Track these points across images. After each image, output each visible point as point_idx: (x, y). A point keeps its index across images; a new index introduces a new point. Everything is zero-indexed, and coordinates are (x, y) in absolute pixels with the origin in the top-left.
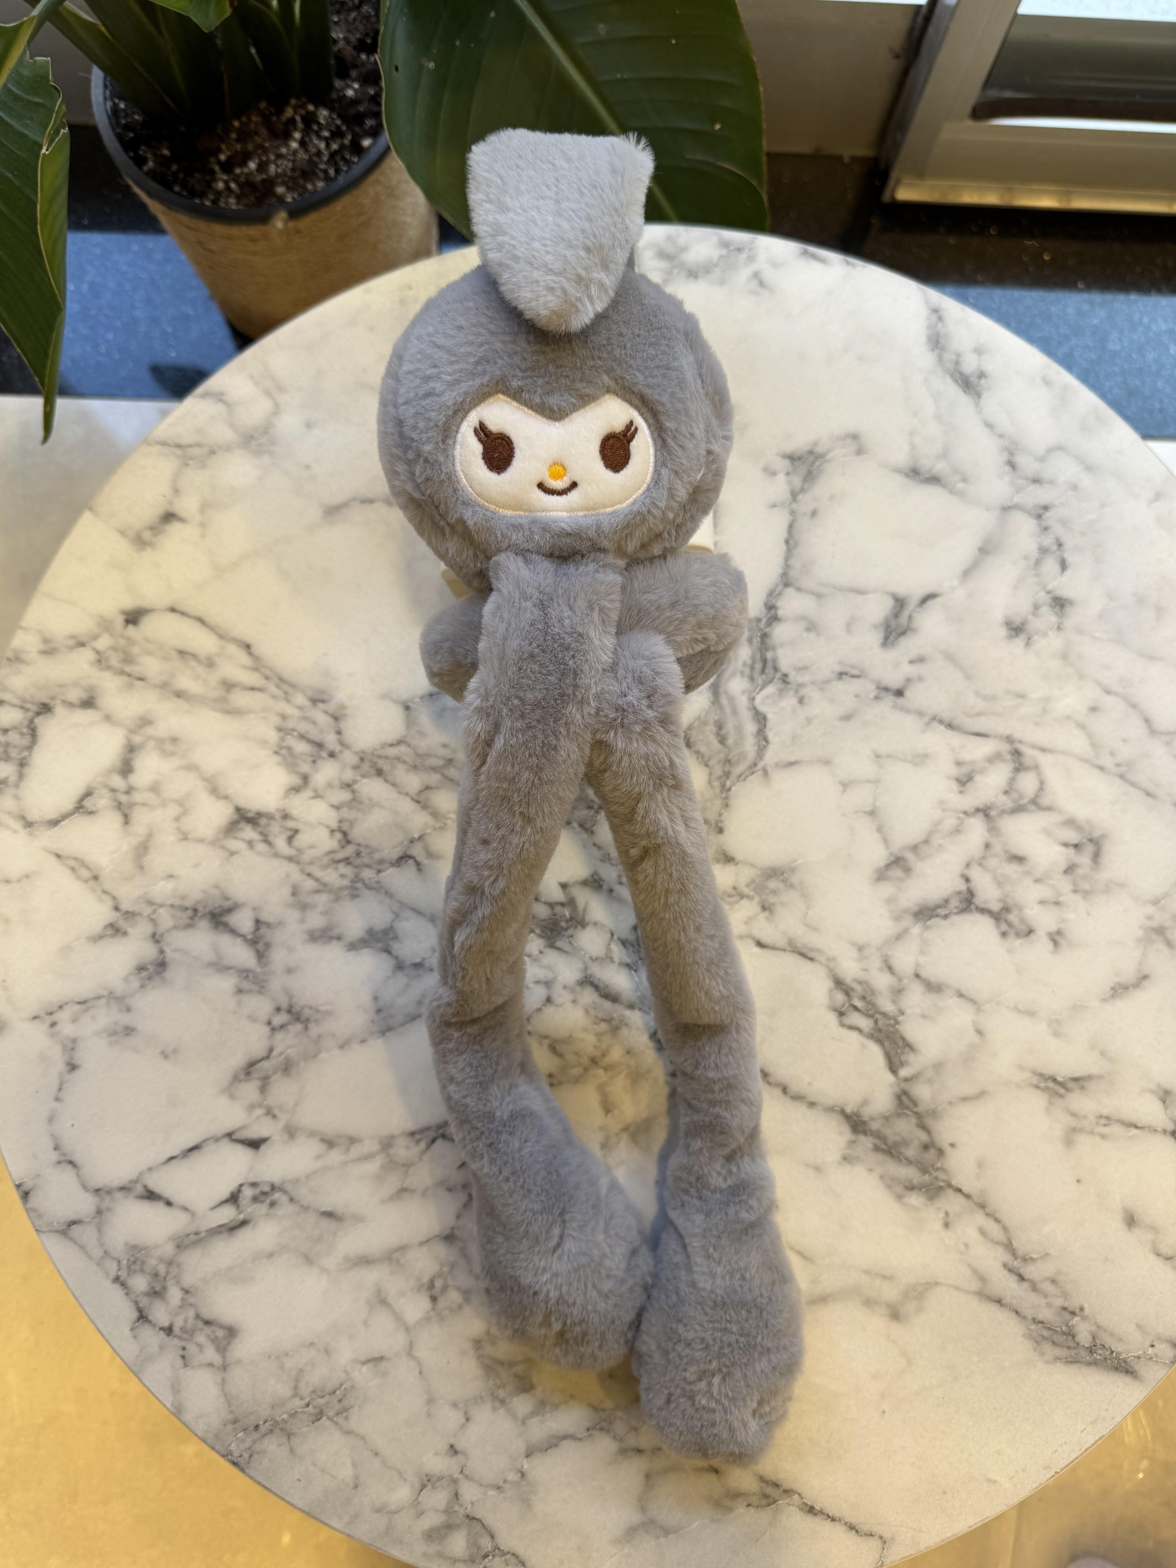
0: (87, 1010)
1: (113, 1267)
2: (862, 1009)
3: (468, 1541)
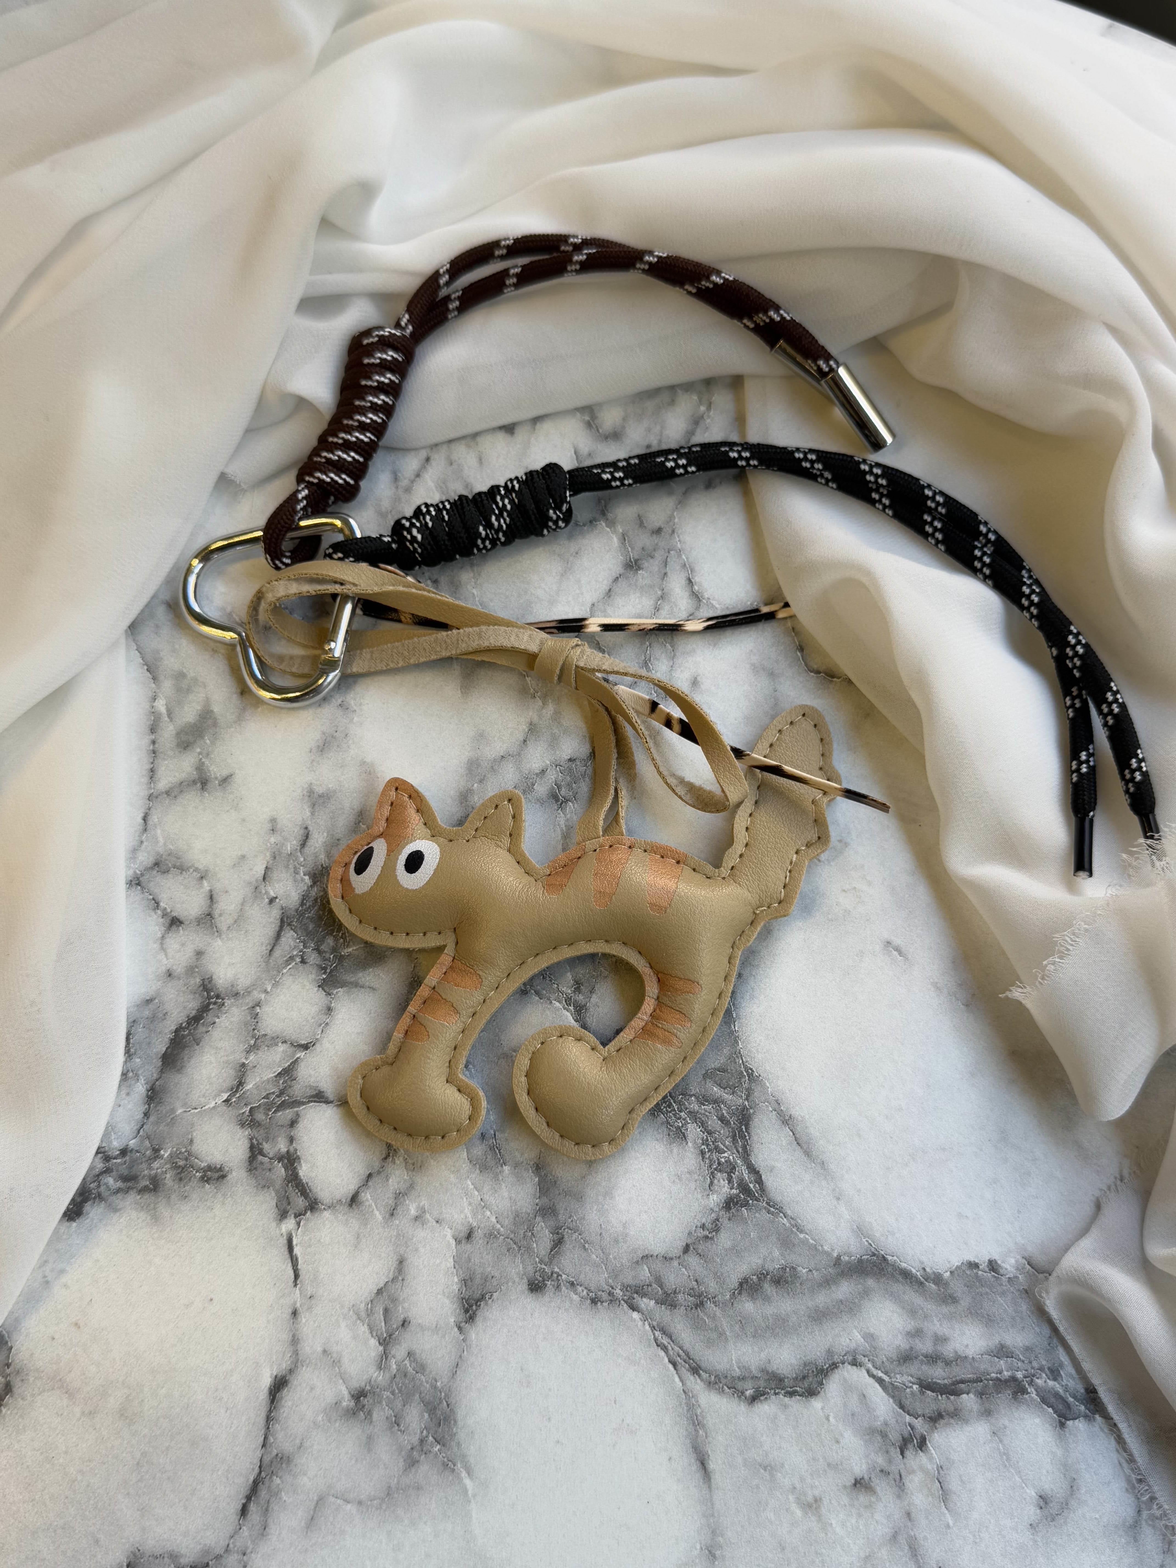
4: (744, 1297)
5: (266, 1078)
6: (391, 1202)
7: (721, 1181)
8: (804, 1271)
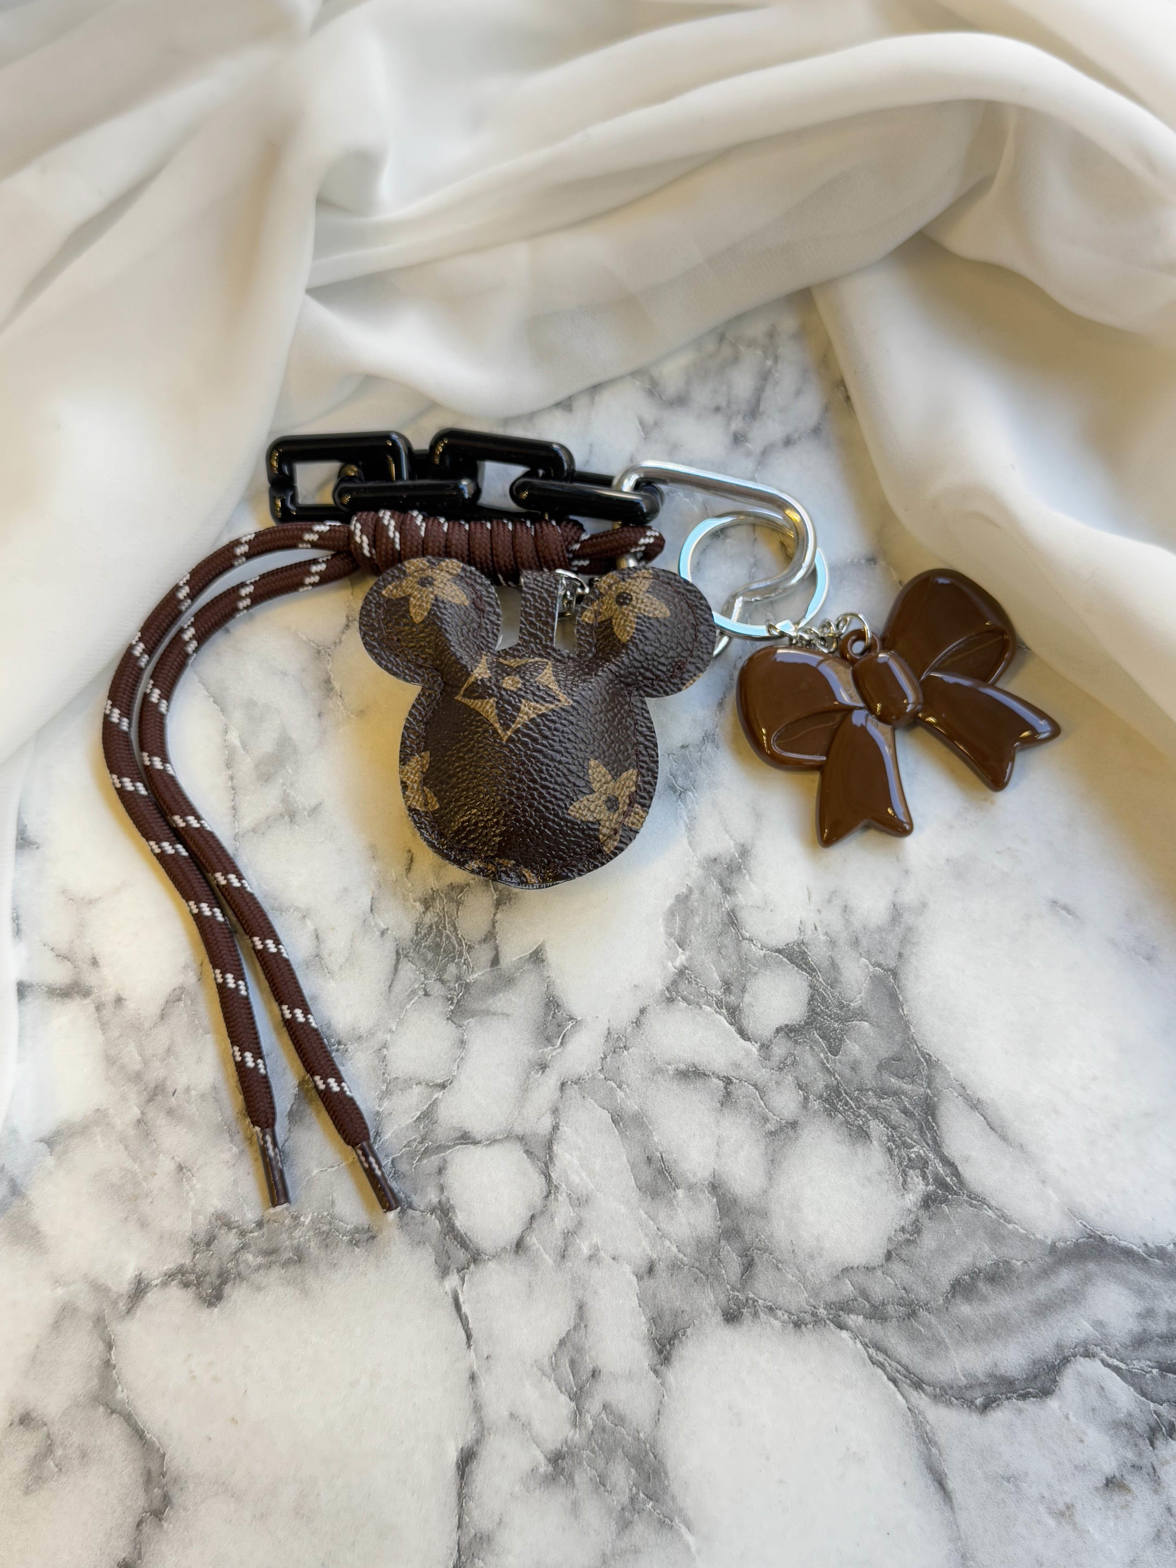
4: (959, 1300)
5: (404, 1125)
6: (560, 1243)
7: (915, 1178)
8: (1019, 1263)
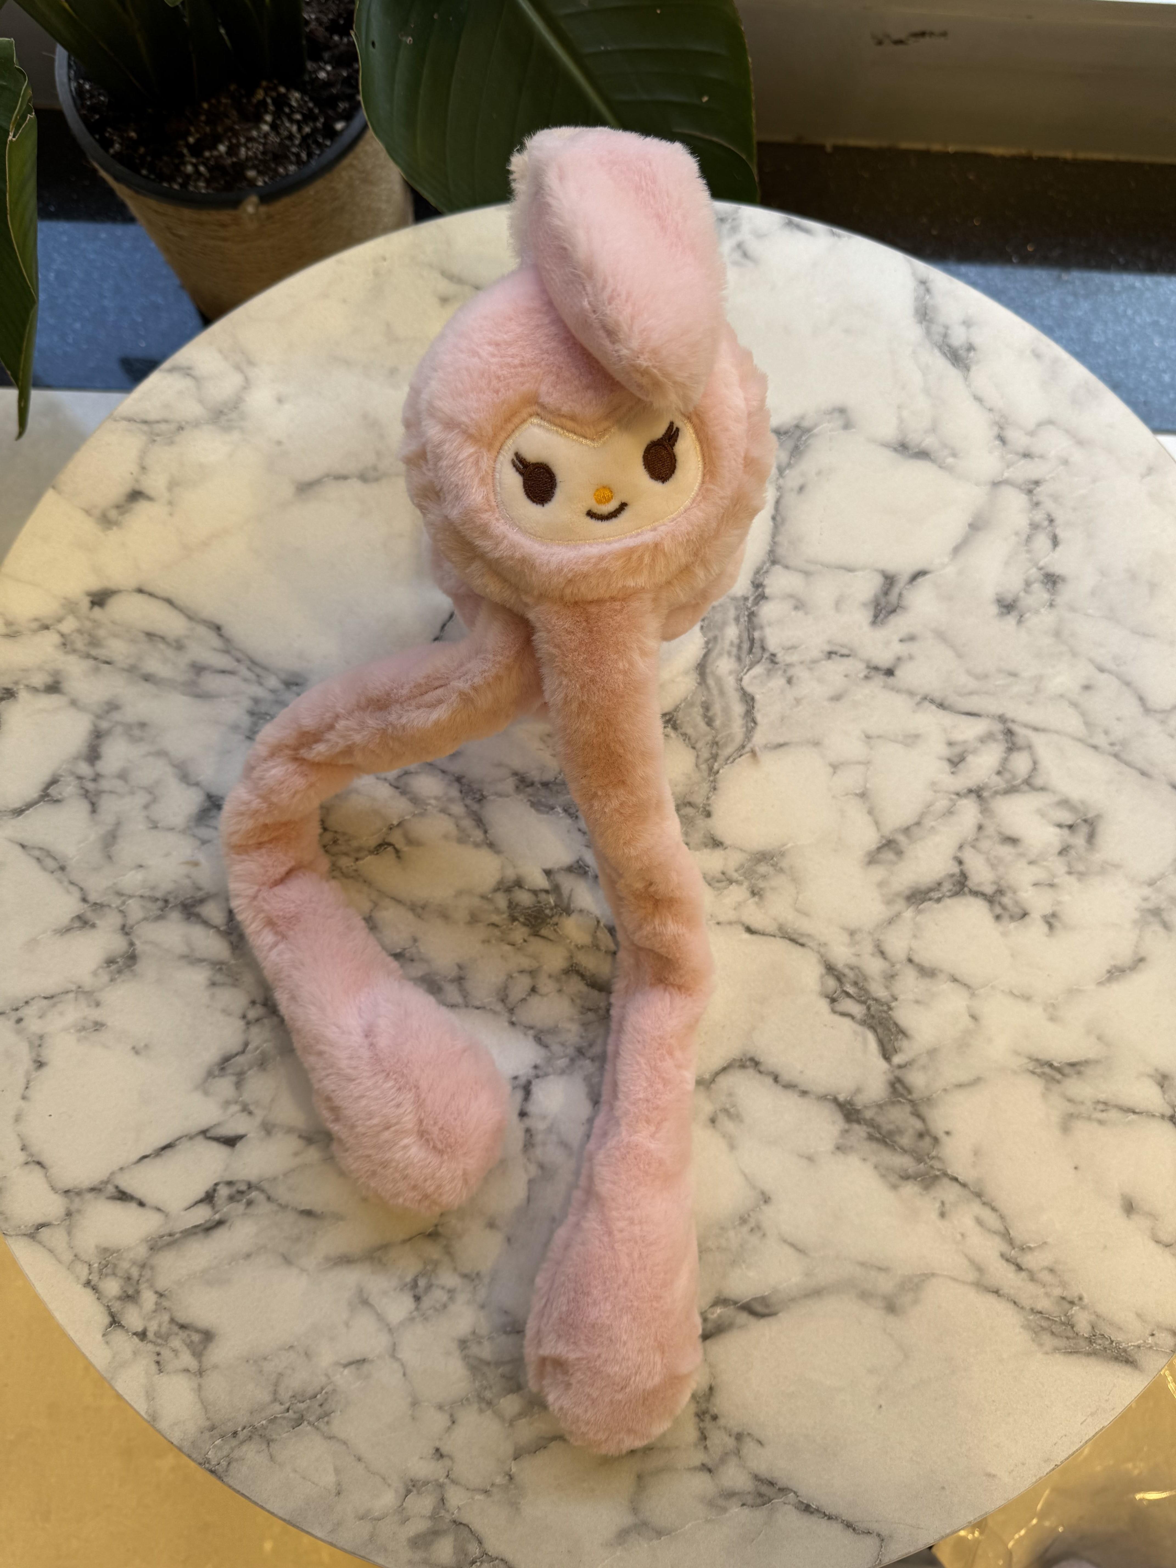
0: (54, 1005)
1: (83, 1272)
2: (855, 995)
3: (454, 1547)
